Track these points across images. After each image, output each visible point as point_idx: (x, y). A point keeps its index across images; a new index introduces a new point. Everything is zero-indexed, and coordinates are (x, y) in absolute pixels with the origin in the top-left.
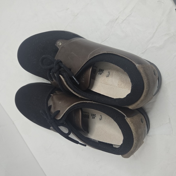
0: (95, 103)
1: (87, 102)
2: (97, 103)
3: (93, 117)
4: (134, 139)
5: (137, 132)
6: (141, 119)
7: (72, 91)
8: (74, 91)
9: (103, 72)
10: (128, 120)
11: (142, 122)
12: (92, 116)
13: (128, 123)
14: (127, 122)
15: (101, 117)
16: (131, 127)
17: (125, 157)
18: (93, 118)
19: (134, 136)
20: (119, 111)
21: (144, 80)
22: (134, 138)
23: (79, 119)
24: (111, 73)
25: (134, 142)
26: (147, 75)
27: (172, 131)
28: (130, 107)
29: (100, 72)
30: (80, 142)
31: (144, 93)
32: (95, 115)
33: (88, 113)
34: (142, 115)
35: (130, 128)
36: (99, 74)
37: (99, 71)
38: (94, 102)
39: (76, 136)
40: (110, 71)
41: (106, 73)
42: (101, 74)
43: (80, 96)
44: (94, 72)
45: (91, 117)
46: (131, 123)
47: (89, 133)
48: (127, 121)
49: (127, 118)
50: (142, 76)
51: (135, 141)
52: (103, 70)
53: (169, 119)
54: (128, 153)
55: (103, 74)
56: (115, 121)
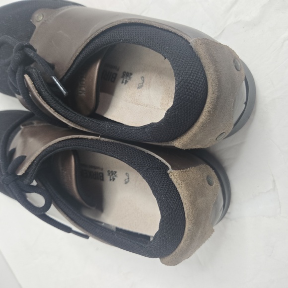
0: (106, 140)
1: (87, 139)
2: (111, 141)
3: (112, 177)
4: (187, 220)
5: (193, 203)
6: (208, 177)
7: (51, 111)
8: (56, 111)
9: (130, 78)
10: (175, 175)
11: (210, 184)
12: (109, 174)
13: (174, 181)
14: (171, 180)
15: (127, 178)
16: (179, 190)
17: (167, 264)
18: (111, 180)
19: (186, 212)
20: (157, 157)
21: (206, 72)
22: (186, 217)
23: (71, 176)
24: (146, 80)
25: (187, 227)
26: (214, 61)
27: (280, 207)
28: (178, 144)
29: (125, 79)
30: (74, 228)
31: (206, 104)
32: (116, 172)
33: (102, 169)
34: (211, 169)
35: (179, 195)
36: (123, 82)
37: (123, 77)
38: (102, 139)
39: (66, 216)
40: (143, 74)
41: (136, 79)
42: (126, 82)
43: (71, 125)
44: (113, 80)
45: (107, 178)
46: (179, 181)
47: (105, 211)
48: (172, 178)
49: (172, 171)
50: (204, 64)
51: (188, 225)
52: (131, 74)
53: (274, 181)
54: (174, 253)
55: (130, 82)
56: (144, 177)
